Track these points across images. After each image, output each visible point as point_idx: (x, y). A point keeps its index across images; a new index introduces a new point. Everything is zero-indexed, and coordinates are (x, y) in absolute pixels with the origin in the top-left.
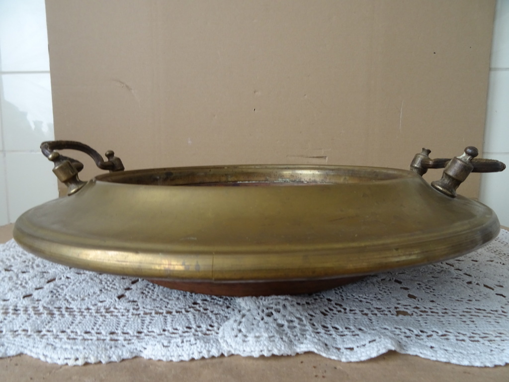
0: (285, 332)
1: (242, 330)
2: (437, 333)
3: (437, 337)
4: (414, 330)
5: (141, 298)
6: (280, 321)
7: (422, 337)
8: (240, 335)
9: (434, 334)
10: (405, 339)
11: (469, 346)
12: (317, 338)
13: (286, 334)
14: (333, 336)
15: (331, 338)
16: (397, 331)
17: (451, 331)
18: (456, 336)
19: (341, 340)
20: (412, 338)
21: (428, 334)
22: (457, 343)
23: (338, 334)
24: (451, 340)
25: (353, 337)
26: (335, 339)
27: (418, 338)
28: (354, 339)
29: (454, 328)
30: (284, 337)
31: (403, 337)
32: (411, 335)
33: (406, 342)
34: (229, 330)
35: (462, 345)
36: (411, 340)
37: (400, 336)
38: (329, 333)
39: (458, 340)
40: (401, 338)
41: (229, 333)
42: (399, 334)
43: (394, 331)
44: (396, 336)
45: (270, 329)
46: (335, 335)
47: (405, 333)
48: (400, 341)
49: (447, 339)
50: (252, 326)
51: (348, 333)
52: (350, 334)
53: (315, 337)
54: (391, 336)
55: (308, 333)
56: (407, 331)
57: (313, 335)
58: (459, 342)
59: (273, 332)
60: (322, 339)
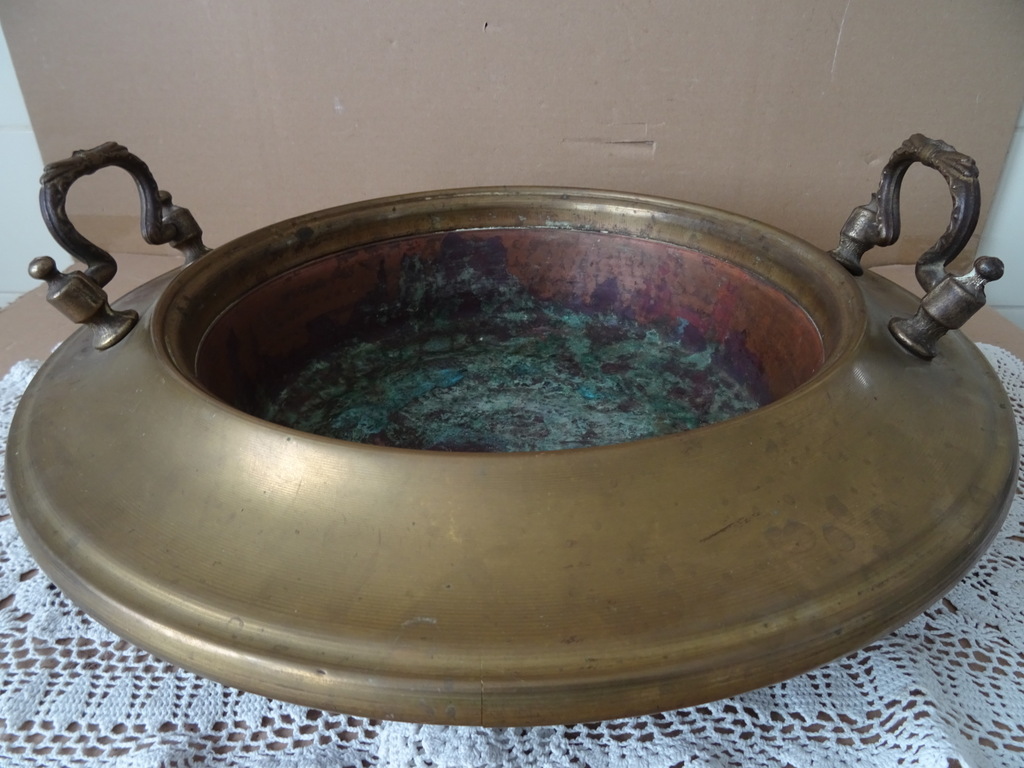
0: (509, 747)
1: (424, 744)
2: (803, 720)
3: (802, 734)
4: (760, 716)
7: (772, 734)
8: (418, 759)
9: (797, 723)
10: (741, 744)
11: (859, 760)
12: (571, 752)
13: (510, 751)
14: (604, 741)
15: (598, 748)
16: (730, 717)
17: (832, 713)
18: (837, 730)
19: (617, 751)
20: (753, 739)
21: (785, 725)
22: (837, 753)
23: (614, 733)
24: (827, 744)
25: (640, 744)
26: (607, 750)
27: (766, 734)
28: (642, 753)
29: (835, 702)
30: (504, 763)
31: (737, 740)
32: (753, 729)
33: (742, 752)
34: (399, 743)
35: (847, 758)
36: (752, 746)
37: (732, 737)
38: (595, 732)
39: (840, 741)
40: (734, 742)
41: (397, 752)
42: (730, 731)
43: (723, 719)
44: (726, 735)
45: (477, 746)
46: (607, 737)
47: (743, 723)
48: (732, 752)
49: (821, 739)
50: (443, 734)
51: (632, 732)
52: (637, 733)
53: (567, 753)
54: (715, 741)
55: (554, 738)
56: (747, 719)
57: (563, 746)
58: (841, 748)
59: (482, 755)
60: (581, 755)
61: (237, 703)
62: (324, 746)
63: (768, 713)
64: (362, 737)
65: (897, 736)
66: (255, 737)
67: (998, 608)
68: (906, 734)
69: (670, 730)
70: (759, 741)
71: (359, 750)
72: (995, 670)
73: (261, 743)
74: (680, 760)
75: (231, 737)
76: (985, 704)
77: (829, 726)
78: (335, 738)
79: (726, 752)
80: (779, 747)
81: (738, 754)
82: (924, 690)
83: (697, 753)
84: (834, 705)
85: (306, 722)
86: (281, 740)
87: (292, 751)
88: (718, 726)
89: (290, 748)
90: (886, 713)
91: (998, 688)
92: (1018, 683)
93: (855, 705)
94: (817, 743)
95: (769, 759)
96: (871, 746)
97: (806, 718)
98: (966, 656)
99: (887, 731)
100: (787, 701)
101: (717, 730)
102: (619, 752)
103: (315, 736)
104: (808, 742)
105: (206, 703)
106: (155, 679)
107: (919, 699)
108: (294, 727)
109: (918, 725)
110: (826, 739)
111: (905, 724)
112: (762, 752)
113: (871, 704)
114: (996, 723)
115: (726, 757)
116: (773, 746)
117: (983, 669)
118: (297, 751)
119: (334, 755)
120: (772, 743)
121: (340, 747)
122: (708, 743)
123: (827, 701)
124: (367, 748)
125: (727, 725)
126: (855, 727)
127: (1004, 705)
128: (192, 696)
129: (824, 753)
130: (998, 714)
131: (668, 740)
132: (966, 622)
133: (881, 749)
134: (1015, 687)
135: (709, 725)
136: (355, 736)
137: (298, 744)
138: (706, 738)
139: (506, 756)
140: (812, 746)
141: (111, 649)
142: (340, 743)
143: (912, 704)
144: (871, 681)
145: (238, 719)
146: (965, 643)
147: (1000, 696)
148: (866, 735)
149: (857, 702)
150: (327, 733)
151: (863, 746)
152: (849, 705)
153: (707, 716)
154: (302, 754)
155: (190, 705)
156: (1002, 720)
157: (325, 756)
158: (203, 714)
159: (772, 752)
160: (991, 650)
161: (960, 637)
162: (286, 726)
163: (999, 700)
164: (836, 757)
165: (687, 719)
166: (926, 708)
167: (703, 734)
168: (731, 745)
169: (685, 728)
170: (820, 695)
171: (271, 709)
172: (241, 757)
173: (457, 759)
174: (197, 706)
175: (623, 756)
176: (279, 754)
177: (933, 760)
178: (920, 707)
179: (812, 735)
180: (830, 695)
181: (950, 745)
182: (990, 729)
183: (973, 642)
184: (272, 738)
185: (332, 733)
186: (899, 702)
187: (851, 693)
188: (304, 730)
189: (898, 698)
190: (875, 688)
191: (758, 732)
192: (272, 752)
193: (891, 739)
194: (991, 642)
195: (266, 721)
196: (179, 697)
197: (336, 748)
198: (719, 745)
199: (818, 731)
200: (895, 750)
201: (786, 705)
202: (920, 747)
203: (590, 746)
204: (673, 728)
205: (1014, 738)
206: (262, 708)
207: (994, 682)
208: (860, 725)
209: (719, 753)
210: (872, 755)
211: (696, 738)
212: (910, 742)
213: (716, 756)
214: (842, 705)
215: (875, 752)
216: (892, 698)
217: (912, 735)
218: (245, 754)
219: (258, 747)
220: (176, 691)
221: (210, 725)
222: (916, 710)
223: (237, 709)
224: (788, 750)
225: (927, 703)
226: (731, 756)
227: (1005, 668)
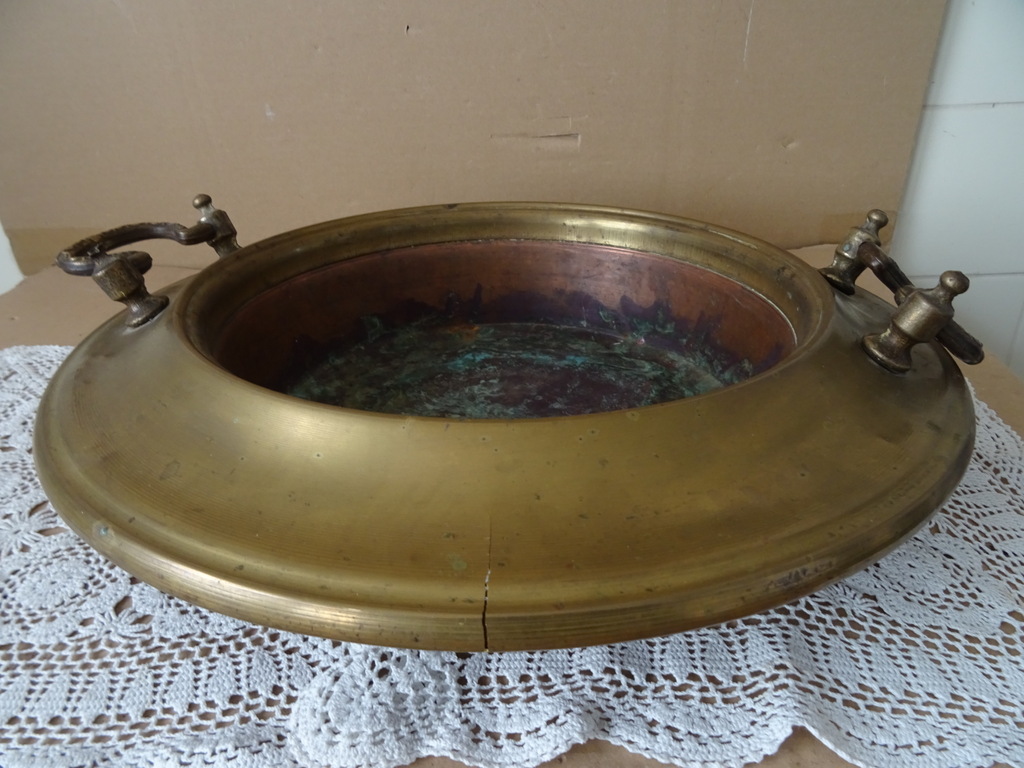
0: (407, 714)
1: (330, 715)
2: (674, 681)
3: (670, 693)
4: (636, 677)
5: (158, 607)
6: (400, 688)
7: (644, 693)
8: (324, 728)
9: (667, 684)
10: (614, 702)
11: (717, 717)
12: (463, 715)
13: (408, 717)
14: (494, 704)
15: (488, 710)
16: (607, 678)
17: (700, 673)
18: (704, 689)
19: (505, 712)
20: (626, 698)
21: (657, 685)
22: (699, 710)
23: (504, 697)
24: (691, 702)
25: (525, 705)
26: (496, 711)
27: (639, 694)
28: (525, 712)
29: (707, 665)
30: (402, 727)
31: (611, 698)
32: (627, 689)
33: (613, 709)
34: (308, 714)
35: (706, 715)
36: (623, 704)
37: (607, 695)
38: (487, 697)
39: (704, 700)
40: (608, 700)
41: (306, 722)
42: (607, 690)
43: (601, 680)
44: (601, 694)
45: (378, 715)
46: (497, 700)
47: (618, 684)
48: (604, 708)
49: (685, 698)
50: (348, 706)
51: (520, 694)
52: (523, 696)
53: (460, 715)
54: (591, 698)
55: (449, 705)
56: (623, 679)
57: (456, 711)
58: (703, 706)
59: (382, 721)
60: (472, 717)
61: (166, 691)
62: (244, 725)
63: (643, 675)
64: (278, 715)
65: (755, 702)
66: (182, 721)
67: (878, 578)
68: (764, 702)
69: (553, 690)
70: (632, 699)
71: (276, 727)
72: (869, 638)
73: (186, 726)
74: (555, 714)
75: (160, 722)
76: (854, 668)
77: (697, 685)
78: (254, 718)
79: (600, 709)
80: (647, 705)
81: (610, 711)
82: (788, 664)
83: (572, 708)
84: (704, 668)
85: (229, 706)
86: (205, 722)
87: (215, 731)
88: (596, 685)
89: (213, 729)
90: (750, 680)
91: (868, 654)
92: (889, 649)
93: (725, 668)
94: (682, 702)
95: (637, 716)
96: (730, 707)
97: (677, 679)
98: (842, 624)
99: (748, 696)
100: (664, 664)
101: (593, 689)
102: (506, 713)
103: (236, 718)
104: (674, 701)
105: (138, 693)
106: (92, 675)
107: (781, 673)
108: (217, 711)
109: (776, 696)
110: (692, 697)
111: (765, 694)
112: (632, 709)
113: (739, 669)
114: (861, 686)
115: (599, 713)
116: (643, 704)
117: (856, 637)
118: (219, 730)
119: (252, 732)
120: (643, 701)
121: (259, 725)
122: (584, 699)
123: (698, 663)
124: (283, 724)
125: (603, 685)
126: (720, 687)
127: (871, 670)
128: (125, 689)
129: (686, 710)
130: (864, 678)
131: (549, 699)
132: (845, 594)
133: (739, 710)
134: (884, 652)
135: (588, 684)
136: (272, 714)
137: (220, 725)
138: (582, 695)
139: (404, 722)
140: (677, 704)
141: (49, 650)
142: (259, 722)
143: (774, 677)
144: (744, 651)
145: (166, 706)
146: (842, 612)
147: (869, 662)
148: (728, 696)
149: (727, 666)
150: (247, 714)
151: (723, 705)
152: (718, 668)
153: (588, 677)
154: (223, 733)
155: (122, 697)
156: (867, 683)
157: (243, 734)
158: (134, 704)
159: (640, 709)
160: (864, 619)
161: (838, 607)
162: (210, 710)
163: (868, 665)
164: (697, 714)
165: (570, 680)
166: (786, 681)
167: (580, 692)
168: (605, 702)
169: (565, 688)
170: (693, 659)
171: (196, 696)
172: (168, 738)
173: (359, 726)
174: (129, 697)
175: (510, 716)
176: (202, 734)
177: (780, 727)
178: (782, 680)
179: (679, 693)
180: (703, 658)
181: (797, 714)
182: (854, 691)
183: (849, 612)
184: (197, 721)
185: (251, 714)
186: (764, 673)
187: (723, 657)
188: (225, 713)
189: (763, 670)
190: (746, 657)
191: (631, 691)
192: (196, 733)
193: (749, 703)
194: (866, 612)
195: (192, 707)
196: (112, 690)
197: (255, 727)
198: (594, 702)
199: (685, 690)
200: (751, 713)
201: (662, 668)
202: (773, 715)
203: (481, 709)
204: (556, 688)
205: (876, 699)
206: (189, 695)
207: (865, 649)
208: (725, 686)
209: (591, 709)
210: (730, 714)
211: (573, 695)
212: (764, 709)
213: (589, 712)
214: (712, 668)
215: (733, 711)
216: (759, 668)
217: (769, 704)
218: (172, 735)
219: (183, 730)
220: (110, 685)
221: (140, 714)
222: (777, 683)
223: (166, 697)
224: (655, 708)
225: (787, 676)
226: (603, 712)
227: (878, 636)
